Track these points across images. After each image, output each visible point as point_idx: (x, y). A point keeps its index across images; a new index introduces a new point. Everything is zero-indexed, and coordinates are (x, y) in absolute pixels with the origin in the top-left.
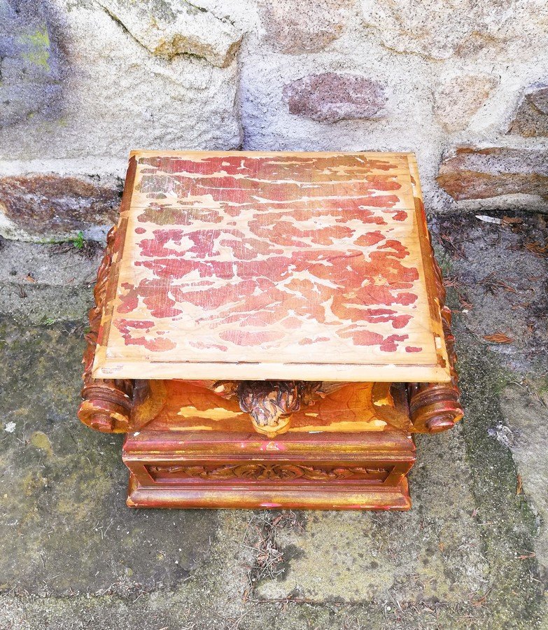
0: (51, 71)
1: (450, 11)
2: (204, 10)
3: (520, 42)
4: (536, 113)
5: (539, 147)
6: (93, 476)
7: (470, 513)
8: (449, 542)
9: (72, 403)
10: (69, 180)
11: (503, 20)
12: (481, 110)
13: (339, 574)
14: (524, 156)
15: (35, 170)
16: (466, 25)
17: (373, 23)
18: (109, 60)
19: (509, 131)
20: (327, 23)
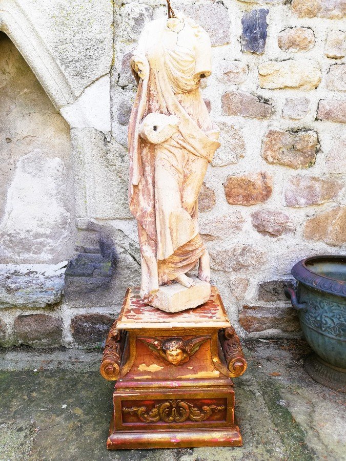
0: (109, 273)
4: (266, 292)
5: (272, 306)
6: (101, 422)
7: (274, 430)
8: (266, 440)
9: (92, 398)
10: (103, 315)
11: (244, 260)
12: (247, 291)
13: (217, 452)
15: (91, 312)
18: (128, 268)
19: (259, 299)
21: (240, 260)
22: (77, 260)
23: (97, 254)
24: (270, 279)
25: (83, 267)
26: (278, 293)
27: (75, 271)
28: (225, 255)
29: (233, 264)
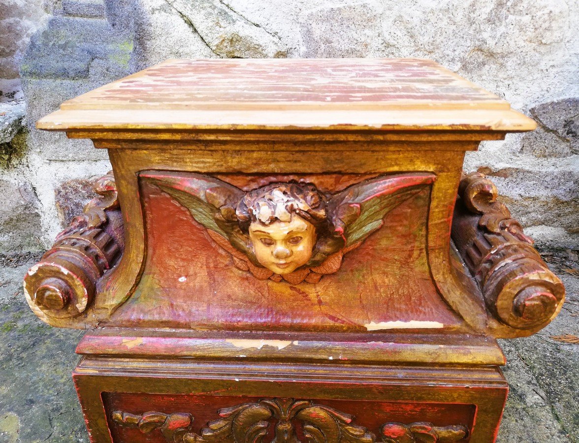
1: (454, 27)
2: (257, 25)
3: (515, 59)
4: (542, 130)
5: (552, 169)
11: (498, 36)
14: (541, 179)
16: (469, 41)
17: (392, 42)
19: (522, 149)
20: (355, 42)
21: (485, 35)
22: (45, 34)
23: (98, 20)
24: (559, 96)
25: (61, 51)
26: (575, 135)
27: (42, 62)
28: (446, 21)
29: (463, 48)
